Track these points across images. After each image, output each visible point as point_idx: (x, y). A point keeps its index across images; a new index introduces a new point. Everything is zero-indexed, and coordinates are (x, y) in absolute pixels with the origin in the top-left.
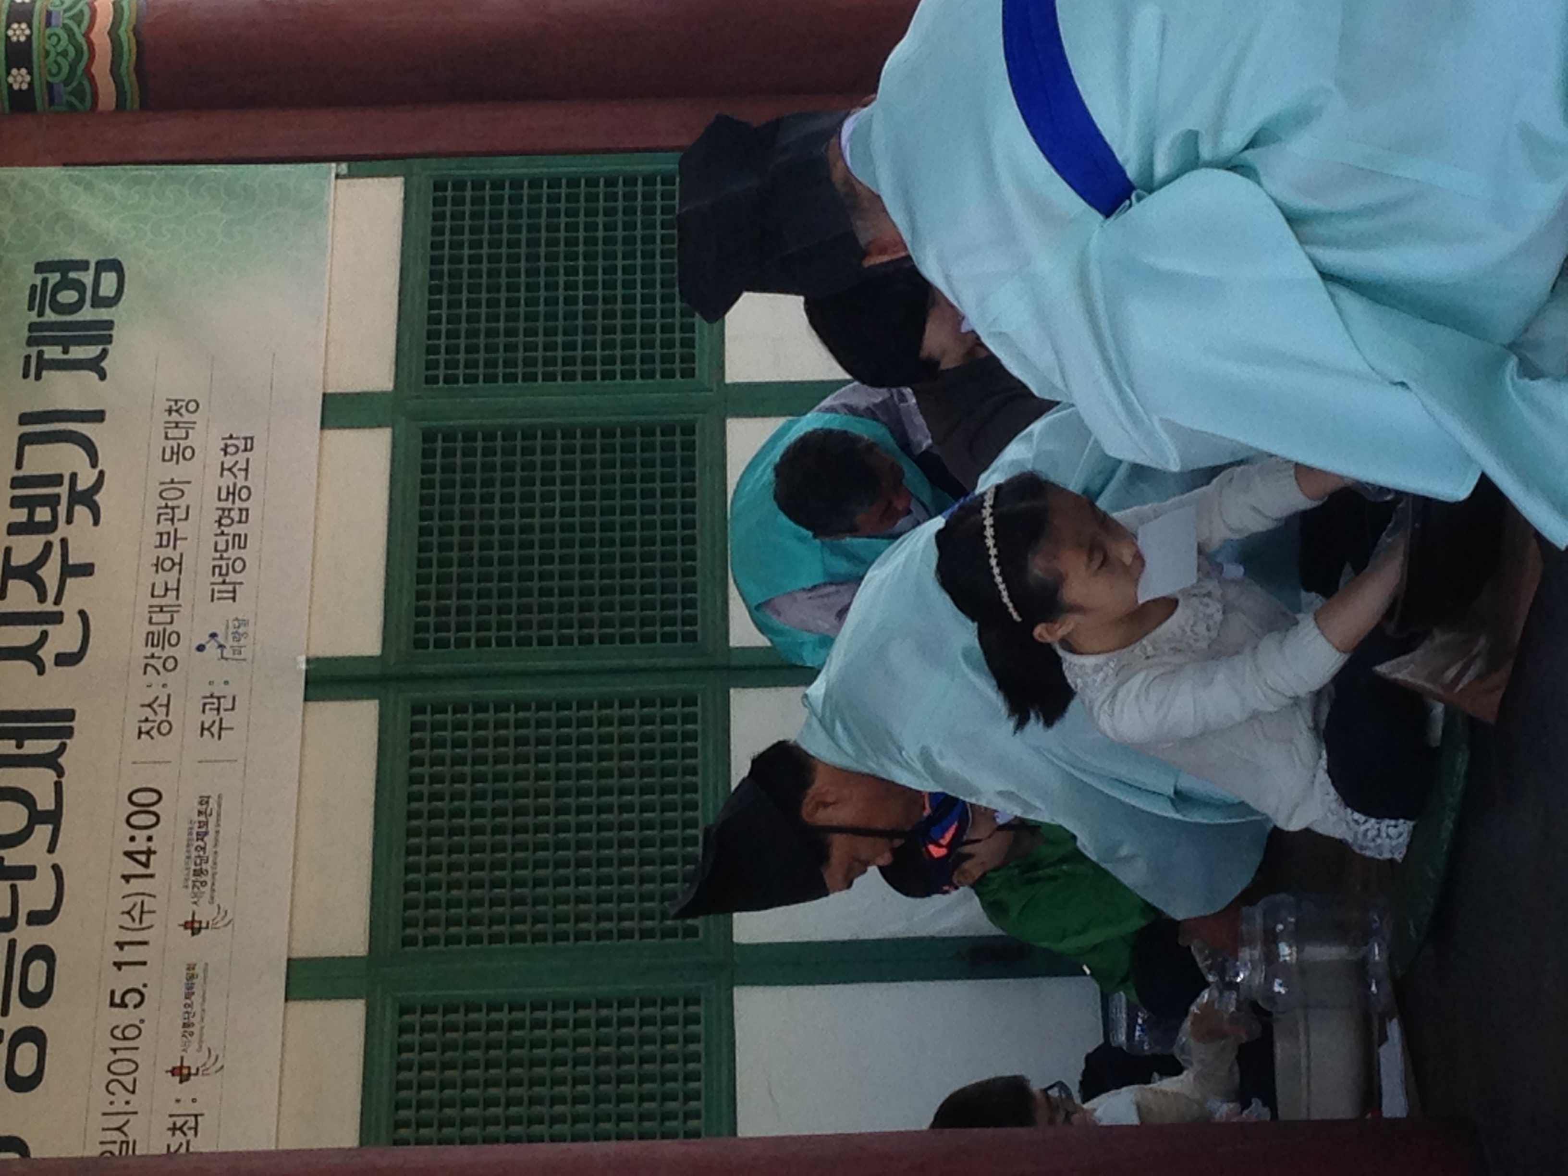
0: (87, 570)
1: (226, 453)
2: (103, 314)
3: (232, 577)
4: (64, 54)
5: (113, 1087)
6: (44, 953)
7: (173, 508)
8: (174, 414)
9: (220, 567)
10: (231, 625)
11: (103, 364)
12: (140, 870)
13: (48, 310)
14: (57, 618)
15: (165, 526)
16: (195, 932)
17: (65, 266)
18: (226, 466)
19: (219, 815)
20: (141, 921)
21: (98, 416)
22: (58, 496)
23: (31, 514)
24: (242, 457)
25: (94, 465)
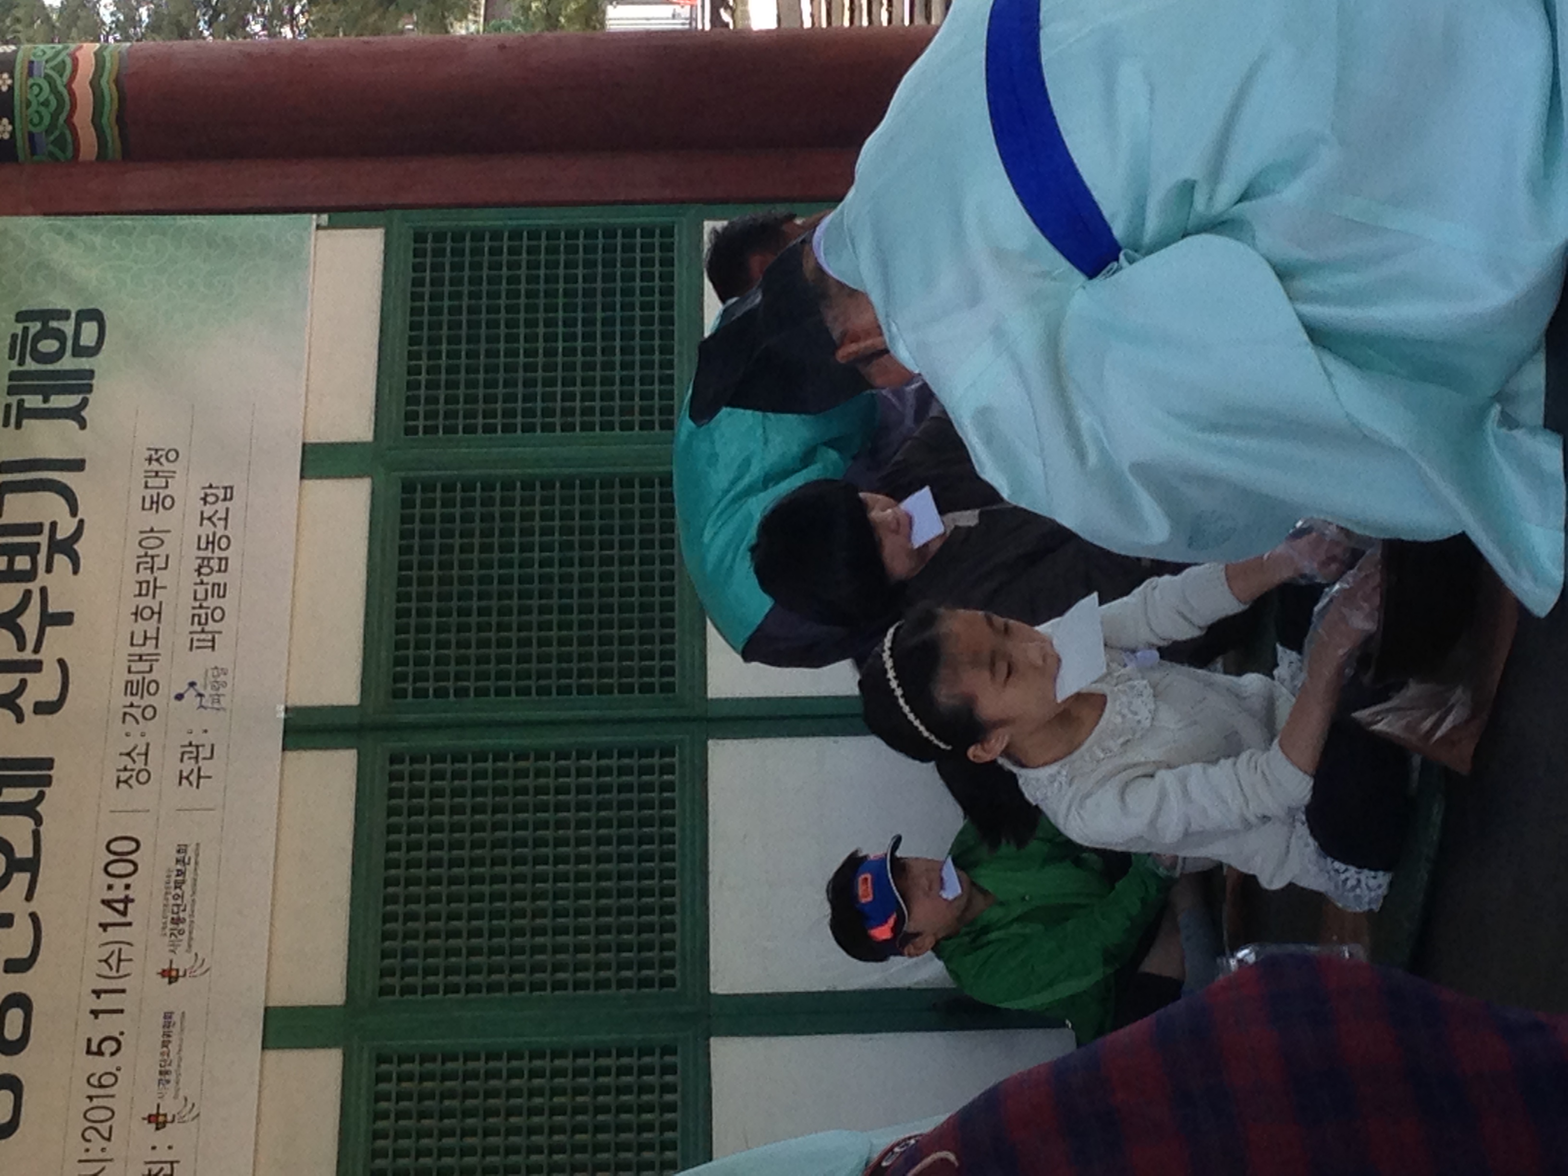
0: (66, 619)
1: (205, 502)
2: (84, 363)
3: (211, 626)
4: (46, 104)
5: (90, 1134)
6: (21, 1001)
7: (152, 557)
8: (154, 463)
9: (199, 616)
10: (210, 673)
11: (83, 413)
12: (119, 919)
13: (28, 359)
14: (36, 666)
15: (145, 575)
16: (172, 980)
17: (45, 315)
18: (205, 515)
19: (196, 863)
20: (118, 971)
21: (78, 465)
22: (38, 545)
23: (11, 563)
24: (221, 506)
25: (74, 512)
